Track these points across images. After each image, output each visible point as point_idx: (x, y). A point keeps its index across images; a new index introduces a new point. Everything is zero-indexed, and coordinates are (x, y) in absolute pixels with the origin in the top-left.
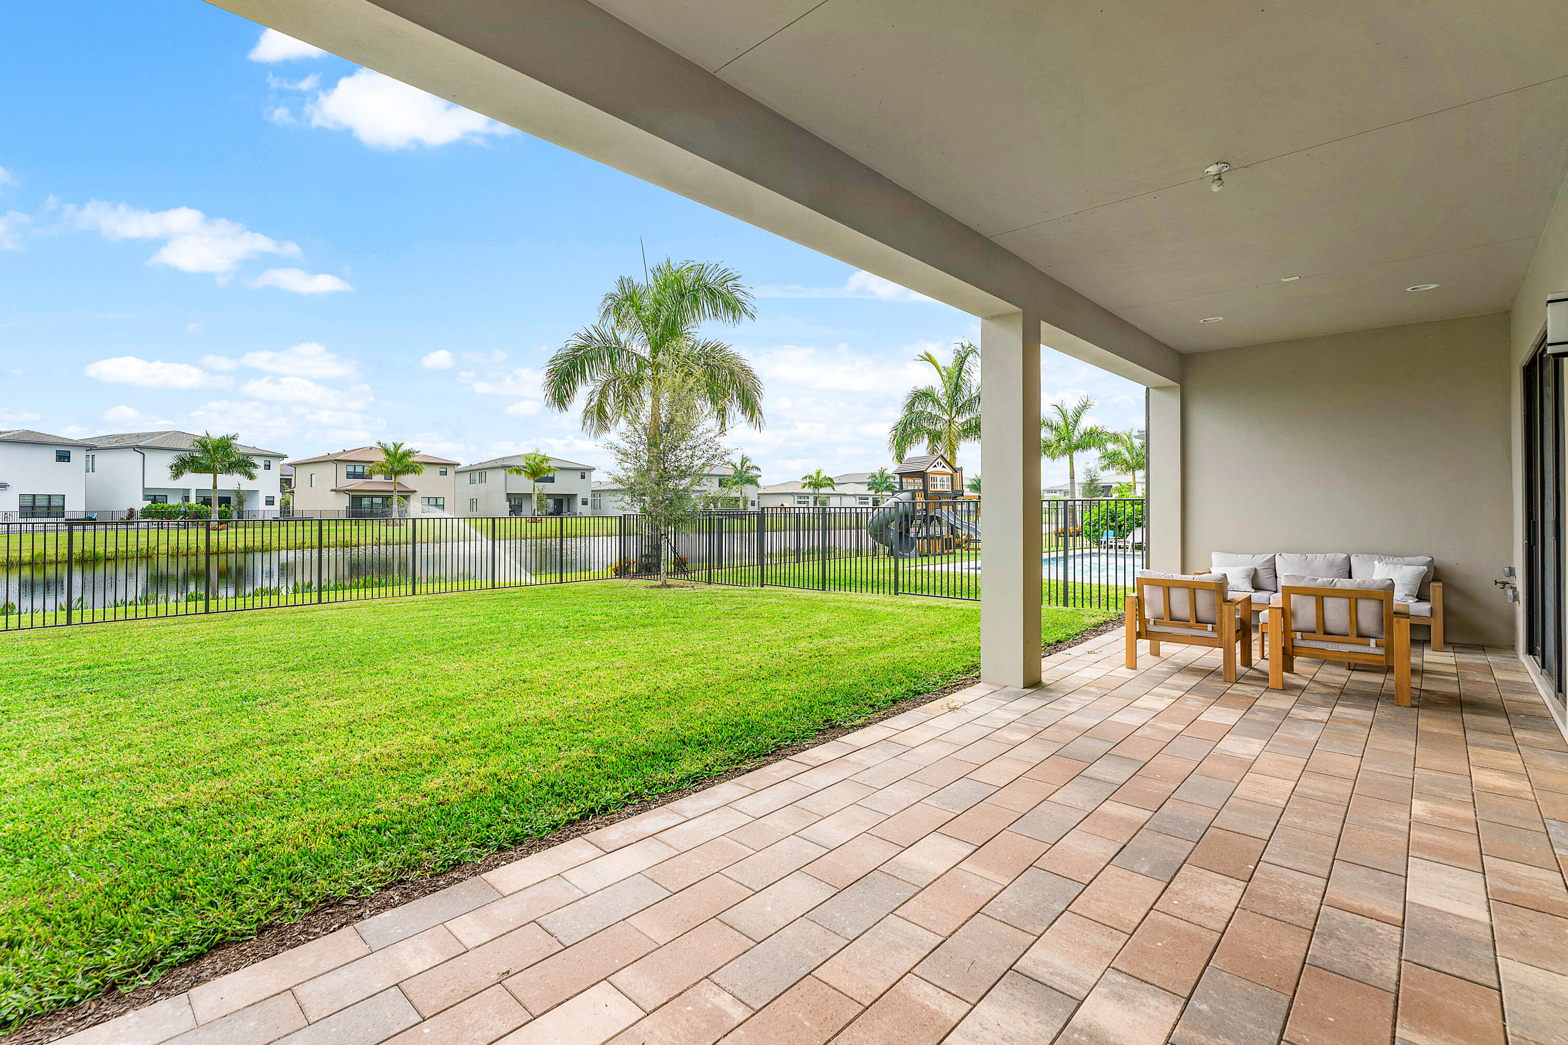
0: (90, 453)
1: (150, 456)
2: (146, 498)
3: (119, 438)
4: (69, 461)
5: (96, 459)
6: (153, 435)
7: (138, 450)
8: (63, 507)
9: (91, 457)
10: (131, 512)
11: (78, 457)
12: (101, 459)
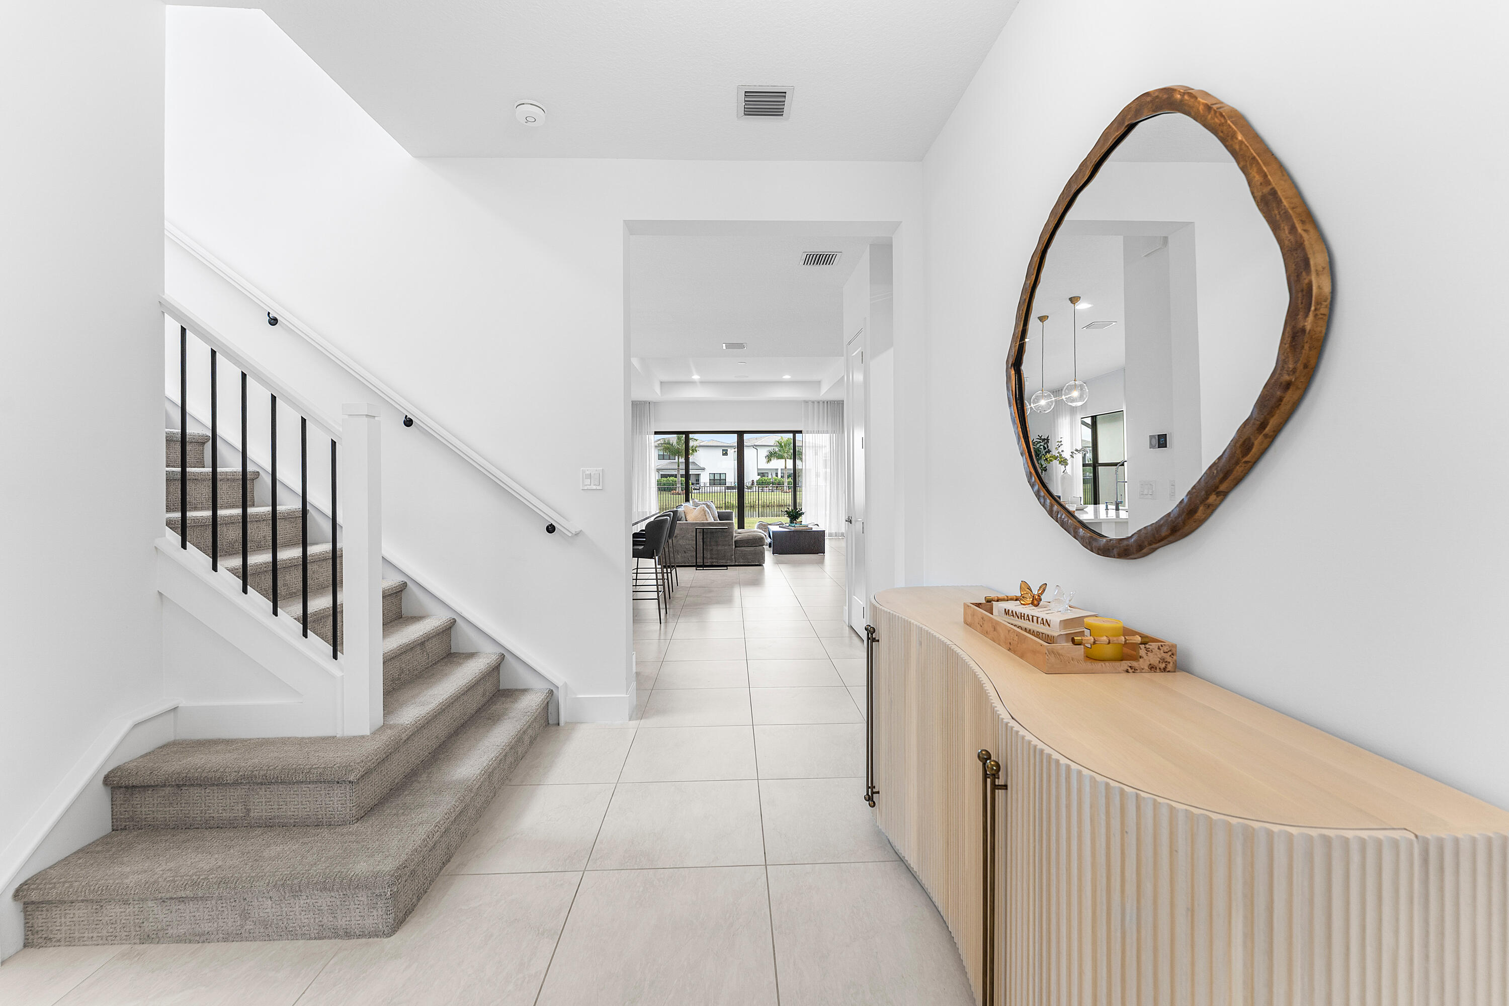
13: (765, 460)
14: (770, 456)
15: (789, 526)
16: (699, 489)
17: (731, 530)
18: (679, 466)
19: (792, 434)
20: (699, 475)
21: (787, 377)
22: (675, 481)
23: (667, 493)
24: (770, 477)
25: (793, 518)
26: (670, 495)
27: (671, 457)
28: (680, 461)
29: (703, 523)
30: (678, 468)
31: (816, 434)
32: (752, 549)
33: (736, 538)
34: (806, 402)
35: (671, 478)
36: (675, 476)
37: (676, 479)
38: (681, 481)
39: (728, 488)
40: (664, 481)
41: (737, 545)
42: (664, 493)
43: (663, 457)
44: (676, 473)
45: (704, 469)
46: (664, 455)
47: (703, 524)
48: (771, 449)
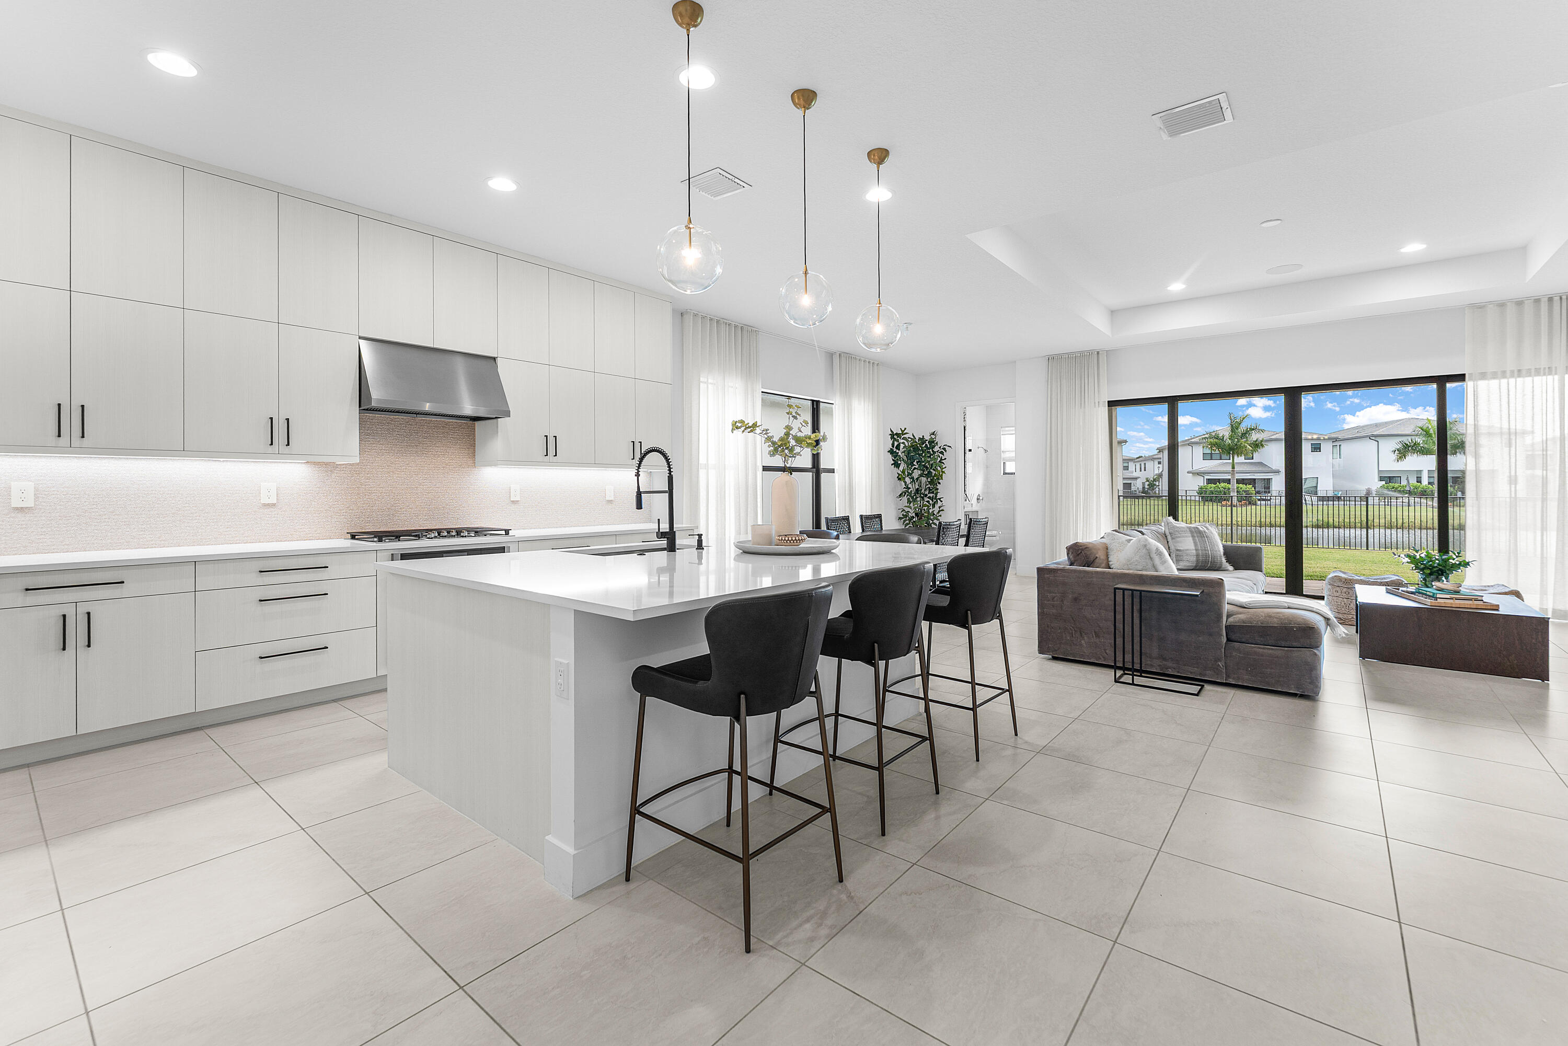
0: (1338, 444)
1: (1382, 442)
2: (1381, 479)
3: (1361, 429)
4: (1320, 451)
5: (1342, 447)
6: (1386, 424)
7: (1373, 438)
8: (1316, 487)
9: (1338, 446)
10: (1369, 493)
11: (1326, 447)
12: (1346, 447)
13: (1394, 457)
14: (1403, 452)
15: (1418, 592)
16: (1270, 500)
17: (1215, 599)
18: (1233, 468)
19: (1435, 386)
20: (1269, 480)
21: (1413, 248)
22: (1229, 489)
23: (1215, 504)
24: (1404, 483)
25: (1430, 574)
26: (1220, 508)
27: (1224, 456)
28: (1235, 461)
29: (1142, 575)
30: (1233, 471)
31: (1512, 381)
32: (1278, 652)
33: (1231, 619)
34: (1479, 308)
35: (1222, 485)
36: (1228, 481)
37: (1230, 486)
38: (1237, 488)
39: (1322, 499)
40: (1211, 488)
41: (1233, 637)
42: (1211, 504)
43: (1211, 457)
44: (1230, 477)
45: (1278, 472)
46: (1211, 454)
47: (1142, 579)
48: (1407, 440)
